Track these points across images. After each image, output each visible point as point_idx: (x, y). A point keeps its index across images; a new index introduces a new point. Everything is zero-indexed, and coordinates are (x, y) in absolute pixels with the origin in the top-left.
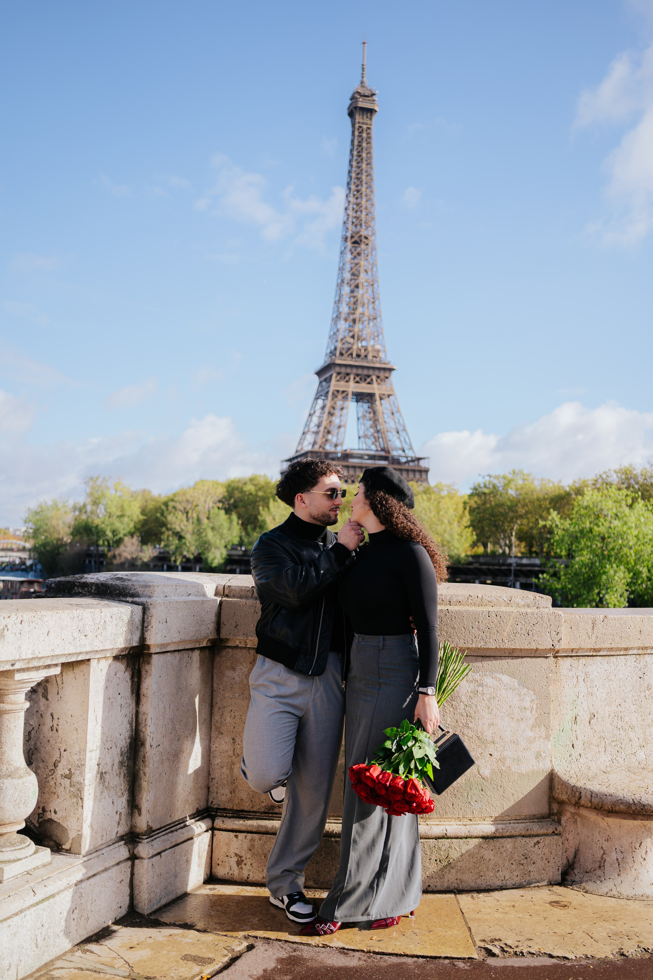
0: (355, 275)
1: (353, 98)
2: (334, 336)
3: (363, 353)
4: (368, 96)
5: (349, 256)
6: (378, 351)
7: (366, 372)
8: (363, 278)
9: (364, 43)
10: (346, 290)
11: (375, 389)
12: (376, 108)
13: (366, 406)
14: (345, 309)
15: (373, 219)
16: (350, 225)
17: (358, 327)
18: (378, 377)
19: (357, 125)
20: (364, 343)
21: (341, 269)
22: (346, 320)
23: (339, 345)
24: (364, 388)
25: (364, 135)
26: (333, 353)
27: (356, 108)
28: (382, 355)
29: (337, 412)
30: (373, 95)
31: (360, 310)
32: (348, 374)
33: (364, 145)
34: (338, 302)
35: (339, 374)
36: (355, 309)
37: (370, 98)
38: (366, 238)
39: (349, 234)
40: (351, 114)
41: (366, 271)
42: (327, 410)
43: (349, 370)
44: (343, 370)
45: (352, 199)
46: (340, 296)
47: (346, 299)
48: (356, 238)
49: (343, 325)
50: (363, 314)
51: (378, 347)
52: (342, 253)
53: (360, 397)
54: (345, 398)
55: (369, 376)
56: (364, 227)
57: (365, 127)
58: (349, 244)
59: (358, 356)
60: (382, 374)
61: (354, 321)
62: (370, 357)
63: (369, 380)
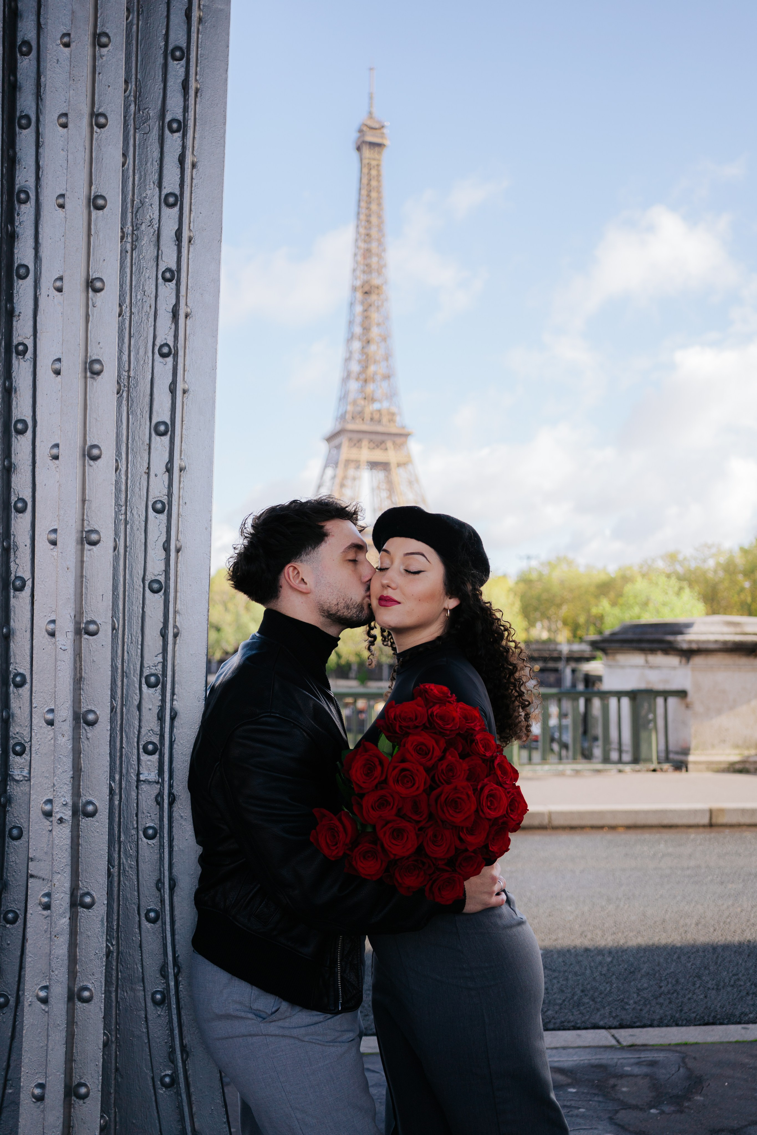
0: (366, 329)
1: (361, 131)
2: (343, 398)
3: (376, 416)
4: (375, 129)
5: (359, 309)
6: (393, 414)
7: (380, 438)
8: (375, 331)
9: (371, 69)
10: (357, 345)
11: (391, 456)
12: (386, 142)
13: (380, 475)
14: (355, 367)
15: (385, 266)
16: (358, 273)
17: (371, 387)
18: (394, 443)
19: (365, 161)
20: (376, 406)
21: (351, 323)
22: (357, 379)
23: (350, 408)
24: (378, 456)
25: (374, 172)
26: (342, 418)
27: (364, 142)
28: (398, 418)
29: (349, 482)
30: (383, 127)
31: (372, 368)
32: (360, 441)
33: (374, 183)
34: (348, 360)
35: (350, 440)
36: (366, 367)
37: (378, 131)
38: (378, 288)
39: (358, 283)
40: (359, 149)
41: (378, 325)
42: (338, 481)
43: (360, 436)
44: (356, 436)
45: (362, 245)
46: (351, 353)
47: (357, 356)
48: (366, 289)
49: (354, 386)
50: (375, 373)
51: (394, 409)
52: (352, 304)
53: (374, 465)
54: (358, 467)
55: (383, 442)
56: (374, 275)
57: (374, 163)
58: (359, 295)
59: (372, 419)
60: (399, 440)
61: (366, 381)
62: (385, 420)
63: (383, 446)
